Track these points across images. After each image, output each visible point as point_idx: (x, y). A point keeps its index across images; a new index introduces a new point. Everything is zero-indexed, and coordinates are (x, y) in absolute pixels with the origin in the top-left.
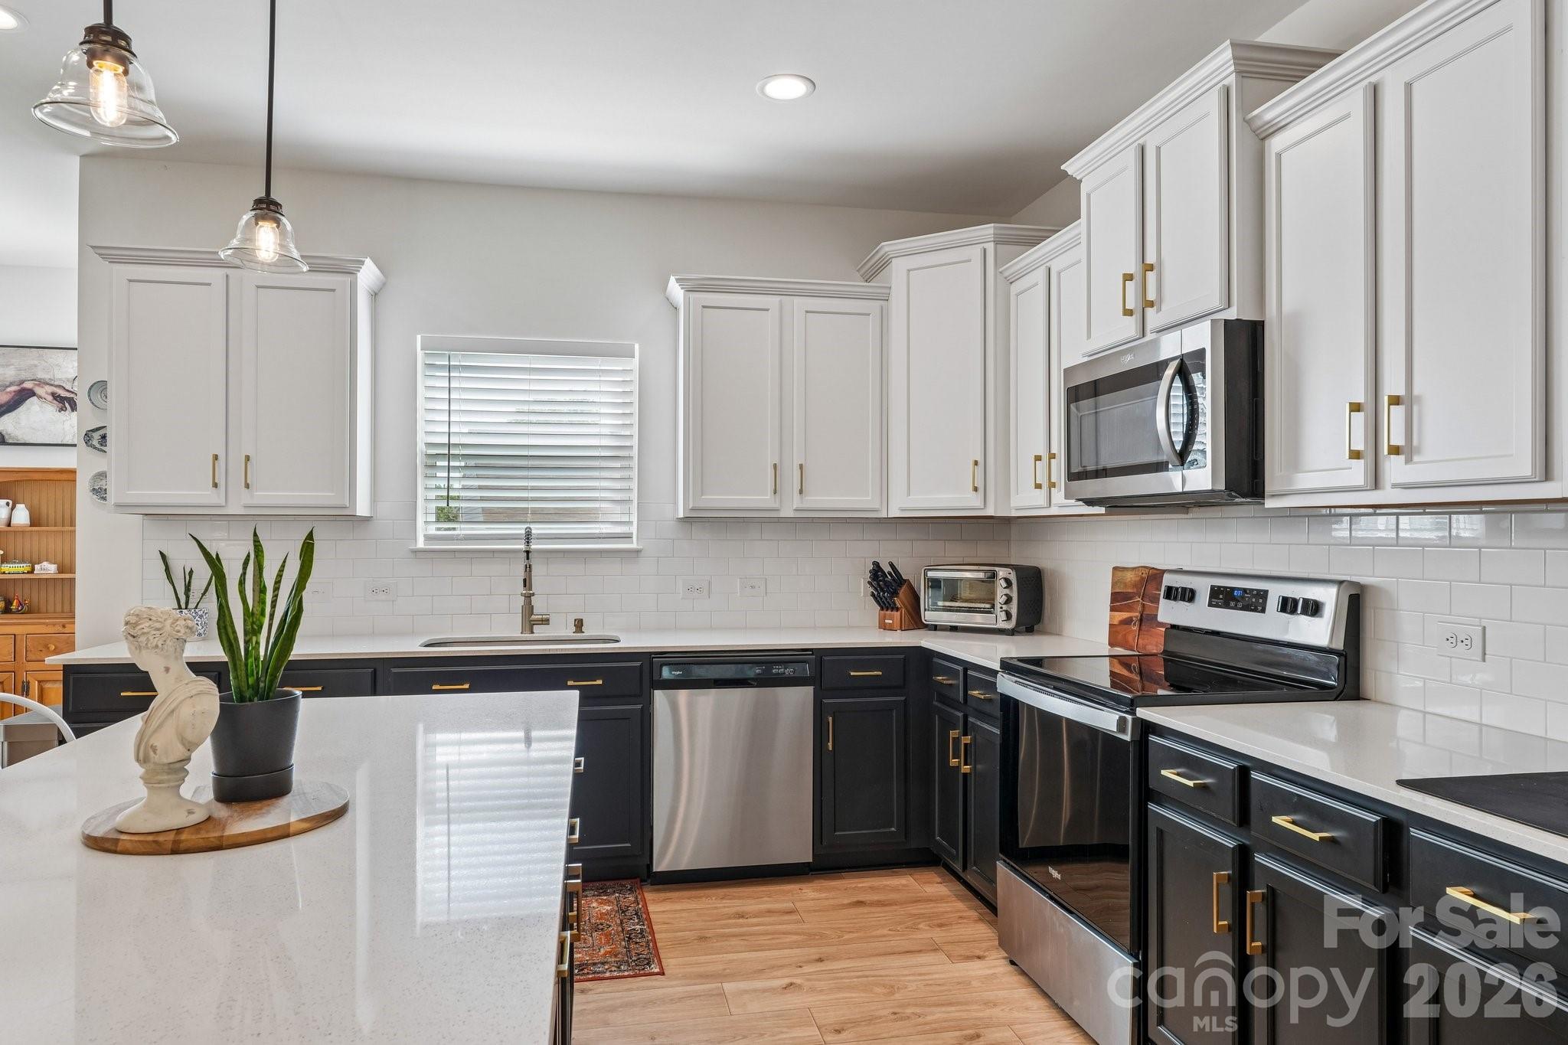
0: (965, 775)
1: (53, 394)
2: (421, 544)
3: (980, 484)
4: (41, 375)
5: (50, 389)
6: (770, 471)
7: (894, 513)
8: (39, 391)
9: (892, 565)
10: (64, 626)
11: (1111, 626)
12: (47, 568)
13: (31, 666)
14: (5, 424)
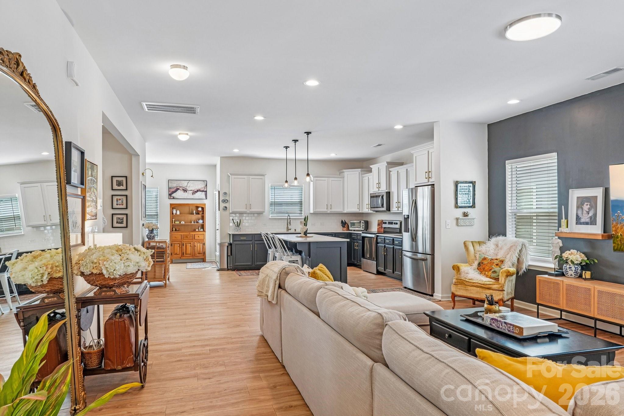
0: (357, 249)
1: (183, 189)
2: (270, 217)
3: (359, 208)
4: (181, 185)
5: (182, 188)
6: (326, 206)
7: (345, 212)
8: (180, 188)
9: (345, 220)
10: (190, 233)
11: (378, 228)
12: (183, 223)
13: (184, 240)
14: (174, 195)
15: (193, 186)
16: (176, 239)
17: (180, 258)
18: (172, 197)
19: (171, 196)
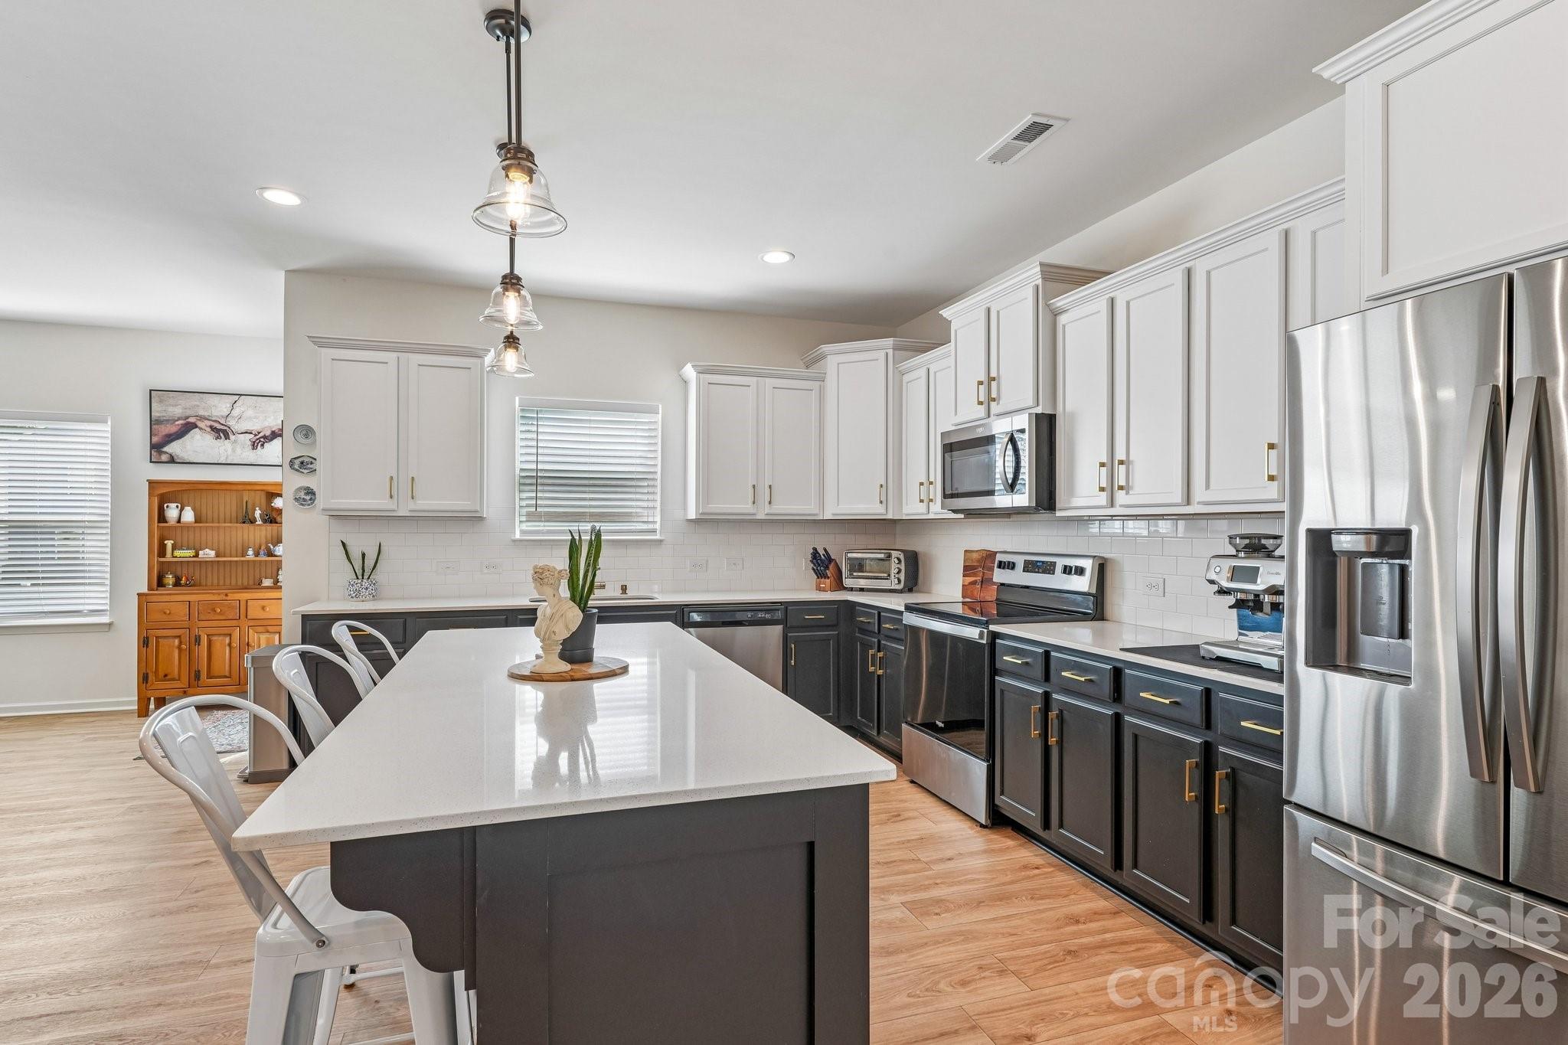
0: (879, 676)
1: (211, 427)
2: (518, 536)
3: (883, 499)
4: (202, 413)
5: (209, 423)
6: (751, 491)
7: (828, 516)
8: (200, 424)
9: (825, 550)
10: (226, 595)
11: (963, 585)
12: (208, 554)
13: (202, 624)
14: (173, 448)
15: (256, 417)
16: (165, 618)
17: (185, 692)
18: (164, 458)
19: (160, 453)
